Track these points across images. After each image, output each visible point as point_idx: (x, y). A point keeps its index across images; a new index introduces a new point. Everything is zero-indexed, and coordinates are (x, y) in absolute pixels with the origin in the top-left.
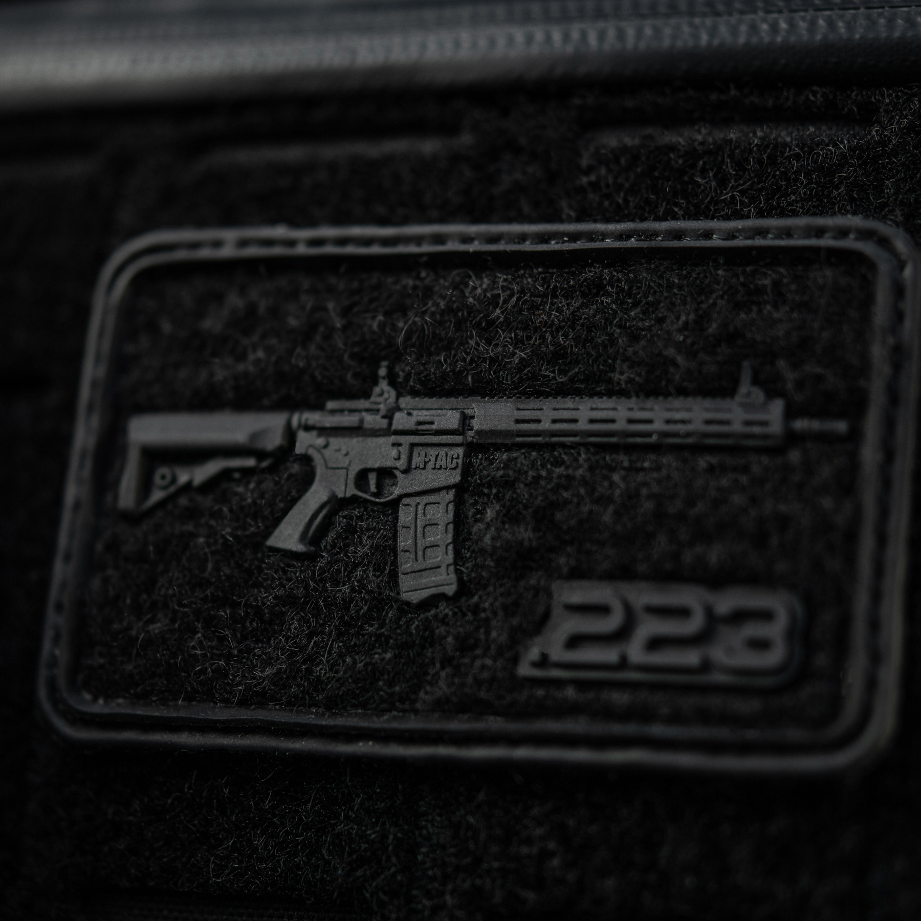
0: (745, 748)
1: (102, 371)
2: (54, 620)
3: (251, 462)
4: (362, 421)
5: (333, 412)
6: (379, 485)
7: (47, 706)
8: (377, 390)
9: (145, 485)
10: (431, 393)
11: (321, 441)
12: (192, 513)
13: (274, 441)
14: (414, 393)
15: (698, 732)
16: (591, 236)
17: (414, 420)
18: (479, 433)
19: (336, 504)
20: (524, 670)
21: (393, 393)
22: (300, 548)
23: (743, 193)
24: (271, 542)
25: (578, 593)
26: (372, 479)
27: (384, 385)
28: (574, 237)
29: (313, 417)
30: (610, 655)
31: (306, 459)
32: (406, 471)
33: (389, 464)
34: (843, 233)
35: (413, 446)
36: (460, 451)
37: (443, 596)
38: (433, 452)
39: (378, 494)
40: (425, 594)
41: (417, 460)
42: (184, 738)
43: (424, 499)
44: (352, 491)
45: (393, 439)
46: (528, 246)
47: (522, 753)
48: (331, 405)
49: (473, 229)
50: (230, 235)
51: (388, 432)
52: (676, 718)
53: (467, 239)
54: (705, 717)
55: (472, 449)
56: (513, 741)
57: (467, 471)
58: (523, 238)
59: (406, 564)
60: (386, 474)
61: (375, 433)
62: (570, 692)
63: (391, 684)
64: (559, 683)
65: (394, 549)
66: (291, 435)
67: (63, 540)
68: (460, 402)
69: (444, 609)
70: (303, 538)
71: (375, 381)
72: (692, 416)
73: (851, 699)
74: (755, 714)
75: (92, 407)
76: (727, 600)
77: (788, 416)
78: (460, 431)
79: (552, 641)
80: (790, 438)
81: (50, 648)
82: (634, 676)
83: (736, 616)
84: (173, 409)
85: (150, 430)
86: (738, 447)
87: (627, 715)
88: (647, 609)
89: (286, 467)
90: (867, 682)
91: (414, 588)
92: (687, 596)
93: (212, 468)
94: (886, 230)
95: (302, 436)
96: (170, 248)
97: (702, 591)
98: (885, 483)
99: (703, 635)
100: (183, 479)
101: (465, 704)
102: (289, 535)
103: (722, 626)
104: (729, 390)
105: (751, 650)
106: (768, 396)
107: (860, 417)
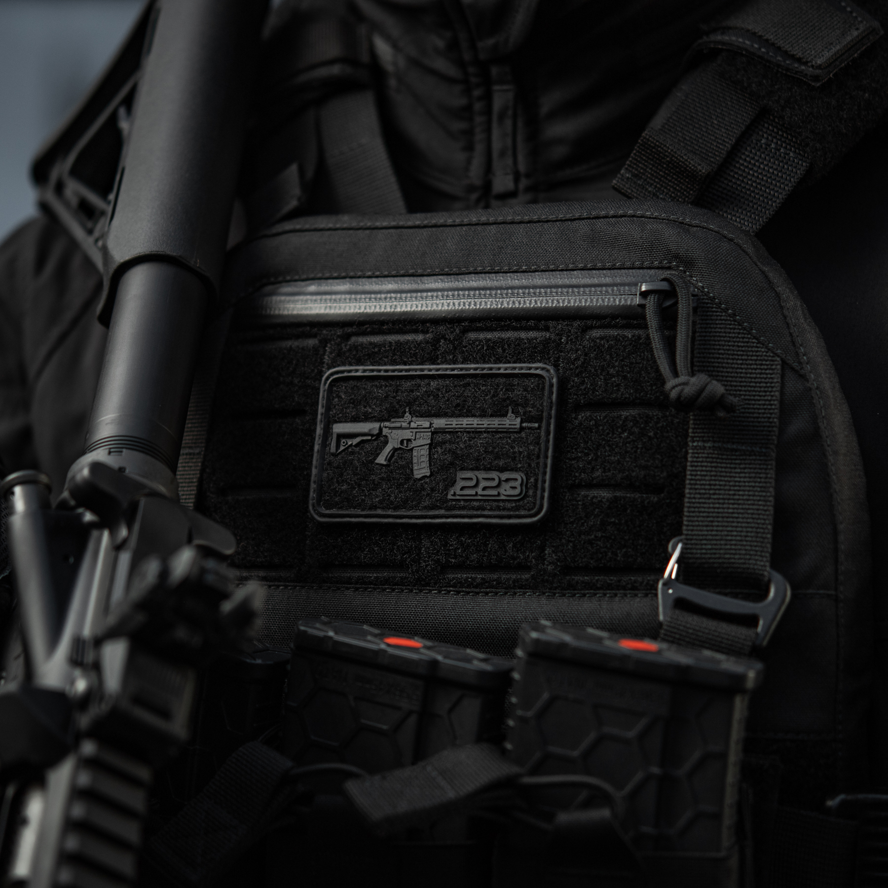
0: (509, 517)
1: (323, 411)
2: (313, 486)
3: (370, 438)
4: (401, 425)
5: (393, 422)
6: (407, 444)
7: (312, 512)
8: (406, 415)
9: (338, 446)
10: (421, 416)
11: (390, 431)
12: (353, 453)
13: (376, 432)
14: (417, 416)
15: (497, 513)
16: (467, 369)
17: (416, 425)
18: (435, 429)
19: (395, 450)
20: (450, 497)
21: (410, 416)
22: (385, 463)
23: (509, 354)
24: (376, 461)
25: (462, 474)
26: (405, 442)
27: (407, 414)
28: (461, 369)
29: (387, 424)
30: (473, 492)
31: (386, 436)
32: (415, 440)
33: (410, 438)
34: (537, 368)
35: (416, 432)
36: (430, 433)
37: (426, 476)
38: (422, 434)
39: (407, 447)
40: (421, 476)
41: (418, 436)
42: (353, 520)
43: (420, 448)
44: (399, 446)
45: (411, 430)
46: (448, 372)
47: (449, 520)
48: (392, 420)
49: (432, 367)
51: (409, 428)
52: (491, 510)
53: (430, 370)
54: (498, 508)
55: (433, 433)
56: (447, 517)
57: (432, 440)
58: (447, 369)
59: (415, 467)
60: (409, 440)
61: (405, 429)
62: (462, 503)
63: (412, 502)
64: (459, 500)
65: (412, 463)
66: (381, 429)
67: (314, 462)
68: (430, 419)
69: (427, 480)
70: (386, 460)
71: (405, 412)
72: (495, 423)
73: (538, 502)
74: (512, 507)
75: (321, 421)
76: (505, 476)
77: (522, 422)
78: (430, 428)
79: (457, 488)
80: (522, 429)
81: (312, 494)
82: (480, 498)
83: (507, 480)
84: (346, 422)
85: (339, 428)
86: (508, 432)
87: (478, 509)
88: (483, 478)
89: (380, 439)
90: (542, 498)
91: (418, 474)
92: (494, 475)
93: (358, 440)
94: (548, 367)
95: (384, 429)
96: (342, 372)
97: (498, 473)
98: (548, 441)
99: (498, 486)
100: (350, 443)
101: (433, 507)
102: (381, 460)
103: (503, 483)
104: (505, 415)
105: (511, 489)
106: (517, 417)
107: (542, 422)
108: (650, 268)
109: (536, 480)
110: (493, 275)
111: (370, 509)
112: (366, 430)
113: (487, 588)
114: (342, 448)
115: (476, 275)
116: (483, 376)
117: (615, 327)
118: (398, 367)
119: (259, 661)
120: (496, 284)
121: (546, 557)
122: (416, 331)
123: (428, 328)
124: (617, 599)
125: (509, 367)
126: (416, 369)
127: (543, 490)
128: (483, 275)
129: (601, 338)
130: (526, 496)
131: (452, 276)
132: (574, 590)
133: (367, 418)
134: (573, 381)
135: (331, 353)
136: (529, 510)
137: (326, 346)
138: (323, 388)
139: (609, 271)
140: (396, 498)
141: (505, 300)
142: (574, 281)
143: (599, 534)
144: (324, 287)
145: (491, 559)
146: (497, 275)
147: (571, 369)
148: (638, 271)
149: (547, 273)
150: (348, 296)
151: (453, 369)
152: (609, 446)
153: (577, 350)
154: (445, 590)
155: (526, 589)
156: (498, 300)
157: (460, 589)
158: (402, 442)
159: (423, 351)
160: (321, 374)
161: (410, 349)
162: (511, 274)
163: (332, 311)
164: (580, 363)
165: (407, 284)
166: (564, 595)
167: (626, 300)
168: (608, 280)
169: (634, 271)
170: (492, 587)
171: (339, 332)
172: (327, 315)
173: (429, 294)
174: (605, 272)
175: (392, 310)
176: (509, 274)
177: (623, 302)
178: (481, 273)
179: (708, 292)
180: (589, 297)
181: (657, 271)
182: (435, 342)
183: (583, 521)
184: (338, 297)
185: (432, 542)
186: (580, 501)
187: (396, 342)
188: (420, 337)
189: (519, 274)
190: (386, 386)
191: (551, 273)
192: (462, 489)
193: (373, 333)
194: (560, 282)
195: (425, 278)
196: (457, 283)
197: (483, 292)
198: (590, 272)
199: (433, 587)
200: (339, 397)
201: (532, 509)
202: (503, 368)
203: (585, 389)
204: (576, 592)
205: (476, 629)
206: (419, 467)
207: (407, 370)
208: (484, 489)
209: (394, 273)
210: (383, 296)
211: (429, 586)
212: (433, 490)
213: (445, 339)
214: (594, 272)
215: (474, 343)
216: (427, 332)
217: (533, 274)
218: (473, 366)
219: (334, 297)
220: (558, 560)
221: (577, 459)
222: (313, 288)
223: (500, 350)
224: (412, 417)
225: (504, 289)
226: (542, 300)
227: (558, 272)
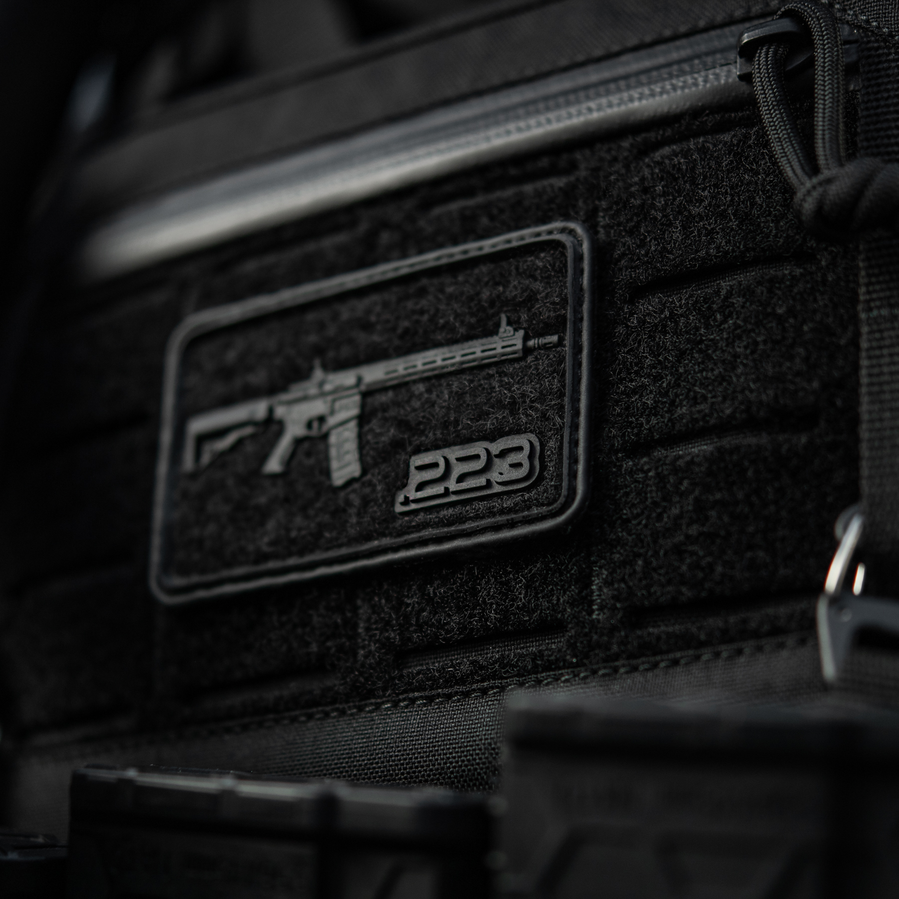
2: (156, 543)
4: (307, 393)
5: (293, 391)
7: (155, 589)
8: (314, 373)
9: (198, 458)
10: (342, 369)
11: (288, 408)
13: (262, 415)
14: (334, 370)
17: (333, 386)
21: (322, 373)
22: (279, 470)
24: (265, 469)
25: (418, 460)
26: (315, 422)
27: (317, 370)
29: (282, 397)
31: (280, 420)
32: (332, 414)
33: (323, 412)
34: (550, 232)
35: (334, 400)
36: (359, 396)
37: (354, 479)
38: (345, 400)
40: (345, 479)
41: (337, 407)
42: (227, 589)
43: (341, 427)
44: (305, 433)
45: (323, 398)
47: (399, 554)
48: (291, 388)
51: (322, 395)
52: (476, 518)
54: (490, 512)
55: (364, 394)
56: (397, 549)
59: (334, 466)
62: (421, 515)
64: (415, 511)
65: (329, 459)
66: (270, 410)
68: (356, 370)
69: (356, 484)
70: (282, 464)
71: (313, 369)
72: (476, 350)
73: (565, 484)
74: (516, 505)
76: (496, 448)
77: (526, 338)
78: (358, 385)
79: (410, 489)
80: (527, 351)
81: (155, 557)
82: (454, 498)
83: (503, 454)
84: (211, 409)
85: (199, 425)
86: (500, 364)
87: (452, 521)
88: (458, 459)
90: (573, 475)
91: (339, 477)
92: (478, 448)
93: (234, 437)
94: (572, 225)
95: (277, 409)
96: (206, 322)
97: (486, 444)
99: (487, 467)
101: (369, 535)
102: (274, 465)
103: (496, 460)
104: (493, 331)
105: (514, 470)
106: (516, 330)
107: (564, 331)
108: (763, 15)
109: (559, 443)
111: (257, 562)
112: (246, 417)
113: (483, 681)
114: (206, 460)
116: (453, 268)
120: (478, 111)
124: (742, 659)
125: (499, 242)
126: (332, 286)
127: (574, 461)
130: (541, 477)
132: (655, 654)
133: (250, 394)
136: (549, 504)
139: (685, 40)
140: (301, 531)
142: (621, 72)
143: (694, 530)
148: (741, 26)
149: (572, 71)
152: (700, 351)
154: (404, 700)
155: (560, 669)
157: (434, 692)
158: (309, 425)
162: (507, 90)
166: (635, 669)
167: (717, 77)
168: (684, 53)
169: (733, 27)
170: (494, 676)
174: (678, 42)
176: (502, 92)
179: (878, 27)
183: (659, 510)
189: (520, 87)
190: (281, 330)
191: (578, 69)
192: (420, 487)
198: (649, 49)
199: (379, 697)
200: (200, 370)
201: (556, 500)
202: (489, 244)
204: (658, 658)
205: (466, 766)
206: (342, 464)
207: (317, 291)
208: (461, 479)
211: (375, 697)
212: (368, 502)
214: (659, 47)
220: (616, 598)
221: (640, 390)
224: (326, 373)
227: (590, 66)
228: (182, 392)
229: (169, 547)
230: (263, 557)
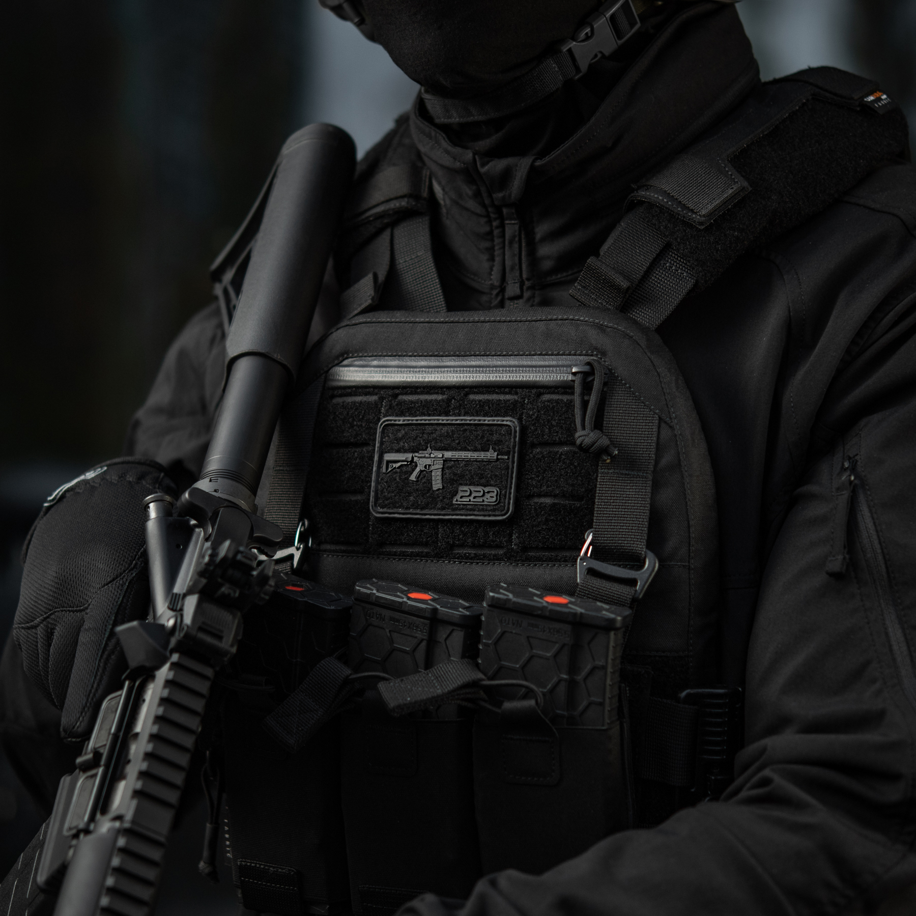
0: (489, 516)
1: (379, 445)
2: (372, 494)
3: (406, 463)
4: (425, 455)
5: (420, 453)
6: (429, 467)
7: (372, 510)
8: (428, 449)
9: (387, 468)
10: (437, 450)
11: (418, 459)
12: (396, 473)
13: (410, 459)
14: (435, 450)
15: (482, 513)
17: (434, 455)
18: (446, 458)
19: (421, 471)
20: (454, 502)
21: (431, 450)
22: (415, 480)
23: (492, 411)
24: (410, 479)
25: (461, 488)
26: (427, 466)
28: (462, 420)
29: (417, 454)
30: (468, 499)
31: (416, 462)
32: (433, 465)
33: (430, 464)
34: (507, 421)
35: (434, 460)
36: (442, 461)
37: (440, 489)
38: (438, 461)
39: (429, 469)
40: (437, 488)
41: (435, 463)
42: (396, 516)
43: (436, 470)
44: (424, 469)
45: (431, 459)
46: (454, 422)
47: (454, 517)
48: (420, 452)
50: (402, 418)
51: (430, 457)
52: (478, 510)
53: (443, 420)
54: (483, 510)
55: (444, 461)
56: (453, 515)
57: (443, 465)
58: (452, 420)
59: (433, 483)
60: (429, 465)
61: (427, 458)
62: (461, 506)
63: (431, 505)
64: (459, 505)
65: (432, 480)
66: (413, 458)
68: (442, 452)
69: (441, 491)
70: (416, 478)
71: (427, 447)
72: (482, 455)
73: (507, 506)
74: (491, 510)
75: (377, 452)
76: (486, 490)
77: (498, 455)
78: (442, 457)
79: (458, 497)
80: (498, 459)
81: (372, 499)
82: (472, 503)
83: (488, 492)
84: (392, 452)
85: (388, 457)
86: (489, 462)
87: (471, 510)
88: (474, 491)
89: (412, 464)
90: (509, 503)
91: (435, 487)
92: (479, 488)
93: (399, 464)
94: (514, 420)
95: (415, 458)
96: (391, 420)
97: (483, 488)
98: (513, 467)
99: (483, 495)
100: (394, 466)
101: (443, 508)
102: (413, 477)
103: (486, 494)
104: (488, 451)
105: (491, 498)
106: (495, 451)
107: (509, 455)
108: (580, 355)
109: (506, 492)
110: (485, 357)
112: (404, 459)
114: (390, 469)
115: (475, 357)
116: (475, 425)
117: (558, 393)
118: (424, 418)
119: (333, 608)
120: (486, 363)
121: (513, 540)
122: (437, 393)
123: (445, 391)
125: (491, 420)
126: (435, 419)
127: (510, 499)
128: (479, 357)
129: (548, 401)
130: (499, 502)
131: (461, 357)
133: (405, 451)
134: (531, 429)
135: (385, 406)
136: (501, 511)
137: (383, 401)
138: (379, 430)
139: (555, 357)
140: (421, 502)
141: (491, 375)
142: (534, 363)
144: (382, 363)
145: (480, 542)
146: (488, 357)
147: (529, 421)
148: (573, 357)
149: (518, 357)
150: (396, 369)
151: (457, 420)
152: (551, 471)
153: (534, 409)
154: (452, 561)
155: (501, 560)
156: (487, 374)
157: (462, 560)
158: (425, 466)
159: (440, 407)
160: (379, 420)
161: (433, 405)
162: (496, 357)
163: (387, 379)
164: (534, 417)
165: (433, 362)
166: (523, 565)
167: (564, 377)
168: (554, 363)
169: (570, 357)
170: (481, 559)
171: (390, 392)
172: (383, 381)
173: (446, 369)
174: (553, 357)
175: (423, 380)
176: (495, 357)
177: (562, 378)
178: (478, 356)
179: (614, 372)
180: (541, 374)
181: (585, 357)
182: (449, 401)
184: (391, 369)
185: (444, 530)
186: (533, 506)
187: (425, 401)
188: (440, 397)
189: (501, 357)
190: (417, 430)
191: (520, 357)
192: (461, 497)
193: (411, 393)
194: (525, 363)
195: (444, 358)
196: (463, 362)
197: (478, 369)
198: (544, 356)
199: (445, 559)
200: (388, 436)
201: (503, 511)
202: (488, 420)
203: (537, 434)
206: (436, 483)
207: (429, 420)
208: (475, 498)
209: (425, 354)
210: (418, 370)
212: (444, 498)
213: (455, 399)
214: (546, 357)
215: (472, 402)
216: (444, 394)
217: (509, 357)
218: (469, 418)
219: (388, 369)
220: (520, 543)
221: (532, 478)
222: (375, 363)
223: (487, 408)
224: (432, 450)
225: (491, 367)
226: (513, 376)
227: (524, 357)
228: (382, 443)
229: (377, 498)
230: (407, 508)
